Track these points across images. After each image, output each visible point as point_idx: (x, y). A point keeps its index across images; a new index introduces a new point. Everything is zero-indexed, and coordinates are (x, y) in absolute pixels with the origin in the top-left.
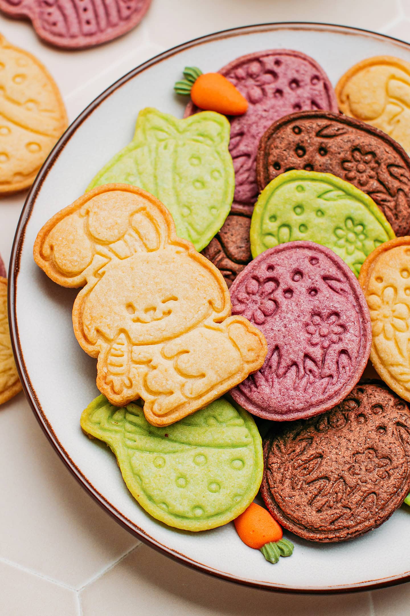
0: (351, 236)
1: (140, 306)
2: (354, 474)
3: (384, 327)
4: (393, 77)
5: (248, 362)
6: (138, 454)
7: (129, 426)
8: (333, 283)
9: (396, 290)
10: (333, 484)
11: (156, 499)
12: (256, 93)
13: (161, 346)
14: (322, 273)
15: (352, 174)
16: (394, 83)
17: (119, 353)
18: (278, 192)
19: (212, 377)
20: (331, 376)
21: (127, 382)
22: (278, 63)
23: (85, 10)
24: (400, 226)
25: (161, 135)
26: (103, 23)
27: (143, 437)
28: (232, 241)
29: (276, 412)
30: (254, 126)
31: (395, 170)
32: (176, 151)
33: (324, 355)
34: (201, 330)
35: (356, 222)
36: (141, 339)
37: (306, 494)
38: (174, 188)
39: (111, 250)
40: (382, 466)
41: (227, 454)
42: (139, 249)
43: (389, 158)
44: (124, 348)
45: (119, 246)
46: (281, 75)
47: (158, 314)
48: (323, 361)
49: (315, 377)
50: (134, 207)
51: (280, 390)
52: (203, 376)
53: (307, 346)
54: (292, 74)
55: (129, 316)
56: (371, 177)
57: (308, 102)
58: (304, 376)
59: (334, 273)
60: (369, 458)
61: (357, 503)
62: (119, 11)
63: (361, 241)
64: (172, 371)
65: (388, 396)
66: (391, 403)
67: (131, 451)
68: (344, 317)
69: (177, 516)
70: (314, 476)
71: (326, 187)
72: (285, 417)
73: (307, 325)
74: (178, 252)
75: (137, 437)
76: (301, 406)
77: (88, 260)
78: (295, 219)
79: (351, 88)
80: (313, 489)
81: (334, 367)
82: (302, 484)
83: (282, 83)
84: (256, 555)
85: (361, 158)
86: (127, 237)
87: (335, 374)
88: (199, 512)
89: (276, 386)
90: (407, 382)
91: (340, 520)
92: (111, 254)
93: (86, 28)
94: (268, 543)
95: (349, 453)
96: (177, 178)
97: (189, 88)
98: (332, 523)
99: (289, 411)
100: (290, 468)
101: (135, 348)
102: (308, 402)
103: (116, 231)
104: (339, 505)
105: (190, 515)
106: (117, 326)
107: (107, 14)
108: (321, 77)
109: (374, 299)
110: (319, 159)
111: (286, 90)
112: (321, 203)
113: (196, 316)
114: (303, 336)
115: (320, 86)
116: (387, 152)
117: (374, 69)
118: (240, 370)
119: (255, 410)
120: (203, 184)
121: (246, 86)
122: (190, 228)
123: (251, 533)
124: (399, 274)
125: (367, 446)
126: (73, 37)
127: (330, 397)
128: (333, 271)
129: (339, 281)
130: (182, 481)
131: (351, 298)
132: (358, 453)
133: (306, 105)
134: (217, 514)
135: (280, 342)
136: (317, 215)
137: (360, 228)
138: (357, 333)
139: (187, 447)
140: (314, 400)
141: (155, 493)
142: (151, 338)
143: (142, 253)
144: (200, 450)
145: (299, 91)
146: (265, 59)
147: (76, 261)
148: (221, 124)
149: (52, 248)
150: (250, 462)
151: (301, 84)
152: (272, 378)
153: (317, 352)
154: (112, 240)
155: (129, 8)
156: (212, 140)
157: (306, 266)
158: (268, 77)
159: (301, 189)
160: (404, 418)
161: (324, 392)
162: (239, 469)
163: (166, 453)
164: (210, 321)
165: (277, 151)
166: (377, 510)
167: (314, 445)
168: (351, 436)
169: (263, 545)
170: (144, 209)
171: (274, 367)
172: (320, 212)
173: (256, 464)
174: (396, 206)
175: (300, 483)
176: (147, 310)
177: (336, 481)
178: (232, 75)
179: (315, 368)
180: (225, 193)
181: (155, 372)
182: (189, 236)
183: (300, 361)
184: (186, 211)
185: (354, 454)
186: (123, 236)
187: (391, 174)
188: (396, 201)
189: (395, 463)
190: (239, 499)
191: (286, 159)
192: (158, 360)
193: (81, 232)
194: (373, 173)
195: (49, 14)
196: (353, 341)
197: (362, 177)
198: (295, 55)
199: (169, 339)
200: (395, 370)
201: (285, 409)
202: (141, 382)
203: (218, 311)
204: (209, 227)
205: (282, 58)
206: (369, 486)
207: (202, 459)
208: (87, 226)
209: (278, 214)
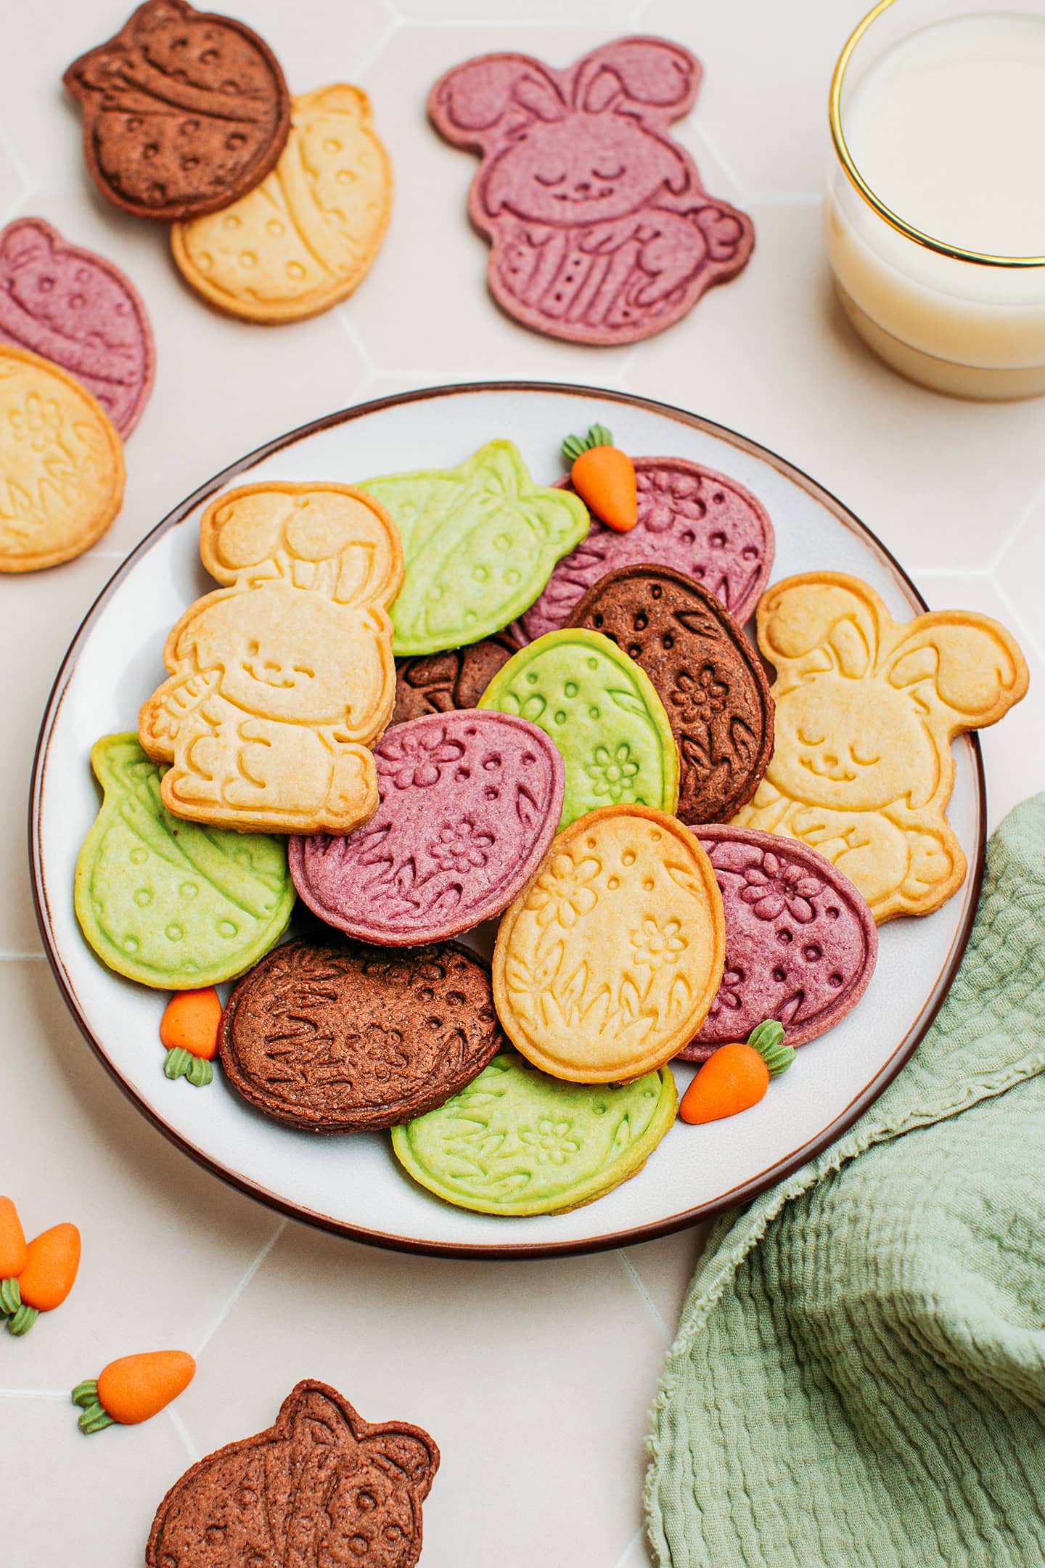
0: (614, 771)
1: (264, 653)
2: (350, 1046)
3: (547, 903)
4: (852, 618)
5: (329, 810)
6: (123, 828)
7: (142, 790)
8: (525, 802)
9: (600, 869)
10: (316, 1039)
11: (96, 892)
12: (661, 517)
13: (246, 716)
14: (522, 780)
15: (681, 697)
16: (847, 626)
17: (194, 689)
18: (562, 649)
19: (270, 795)
20: (417, 905)
21: (173, 729)
22: (719, 498)
23: (569, 279)
24: (692, 808)
25: (494, 483)
26: (577, 311)
27: (147, 814)
28: (473, 677)
29: (320, 901)
30: (624, 556)
31: (739, 729)
32: (491, 515)
33: (431, 874)
34: (310, 734)
35: (631, 757)
36: (232, 692)
37: (274, 1025)
38: (448, 557)
39: (292, 567)
40: (392, 1063)
41: (227, 908)
42: (324, 589)
43: (742, 709)
44: (204, 689)
45: (305, 569)
46: (709, 515)
47: (278, 678)
48: (425, 881)
49: (399, 892)
50: (361, 535)
51: (345, 876)
52: (262, 785)
53: (423, 850)
54: (724, 525)
55: (243, 653)
56: (702, 718)
57: (718, 576)
58: (389, 882)
59: (536, 790)
60: (386, 1042)
61: (319, 1079)
62: (609, 310)
63: (623, 787)
64: (231, 754)
65: (484, 995)
66: (479, 1005)
67: (119, 819)
68: (495, 848)
69: (104, 932)
70: (303, 1013)
71: (628, 686)
72: (326, 915)
73: (448, 826)
74: (366, 626)
75: (140, 808)
76: (351, 912)
77: (256, 559)
78: (558, 697)
79: (790, 597)
80: (286, 1026)
81: (430, 897)
82: (284, 1012)
83: (703, 528)
84: (160, 1053)
85: (709, 685)
86: (323, 564)
87: (424, 905)
88: (131, 946)
89: (346, 869)
90: (516, 991)
91: (283, 1085)
92: (287, 571)
93: (550, 303)
94: (182, 1047)
95: (368, 1019)
96: (463, 548)
97: (579, 451)
98: (271, 1080)
99: (332, 910)
100: (289, 986)
101: (217, 697)
102: (363, 914)
103: (316, 548)
104: (300, 1067)
105: (118, 941)
106: (218, 658)
107: (591, 304)
108: (761, 555)
109: (564, 863)
110: (656, 648)
111: (702, 540)
112: (605, 700)
113: (316, 711)
114: (430, 834)
115: (751, 565)
116: (746, 700)
117: (837, 590)
118: (310, 812)
119: (300, 881)
120: (487, 575)
121: (656, 501)
122: (423, 616)
123: (173, 1021)
124: (620, 854)
125: (398, 1027)
126: (525, 303)
127: (395, 930)
128: (537, 787)
129: (535, 804)
130: (144, 897)
131: (530, 836)
132: (380, 1027)
133: (713, 577)
134: (150, 966)
135: (396, 824)
136: (590, 711)
137: (632, 768)
138: (493, 878)
139: (188, 865)
140: (371, 917)
141: (100, 885)
142: (242, 698)
143: (324, 595)
144: (199, 880)
145: (717, 553)
146: (705, 482)
147: (242, 550)
148: (576, 522)
149: (231, 515)
150: (244, 938)
151: (727, 545)
152: (351, 858)
153: (426, 864)
154: (303, 555)
155: (626, 314)
156: (548, 532)
157: (512, 760)
158: (693, 508)
159: (592, 663)
160: (474, 1031)
161: (393, 917)
162: (224, 937)
163: (157, 853)
164: (328, 731)
165: (612, 601)
166: (335, 1107)
167: (341, 981)
168: (390, 1003)
169: (174, 1046)
170: (373, 546)
171: (365, 847)
172: (595, 710)
173: (250, 947)
174: (707, 778)
175: (281, 1010)
176: (269, 665)
177: (322, 1038)
178: (651, 475)
179: (407, 882)
180: (503, 608)
181: (213, 740)
182: (413, 626)
183: (398, 861)
184: (436, 593)
185: (373, 1025)
186: (321, 560)
187: (731, 733)
188: (712, 771)
189: (411, 1071)
190: (192, 969)
191: (615, 619)
192: (229, 729)
193: (277, 521)
194: (708, 713)
195: (520, 254)
196: (480, 883)
197: (692, 709)
198: (751, 504)
199: (264, 716)
200: (514, 966)
201: (331, 903)
202: (188, 740)
203: (350, 728)
204: (448, 632)
205: (729, 496)
206: (353, 1072)
207: (192, 891)
208: (290, 518)
209: (540, 677)
